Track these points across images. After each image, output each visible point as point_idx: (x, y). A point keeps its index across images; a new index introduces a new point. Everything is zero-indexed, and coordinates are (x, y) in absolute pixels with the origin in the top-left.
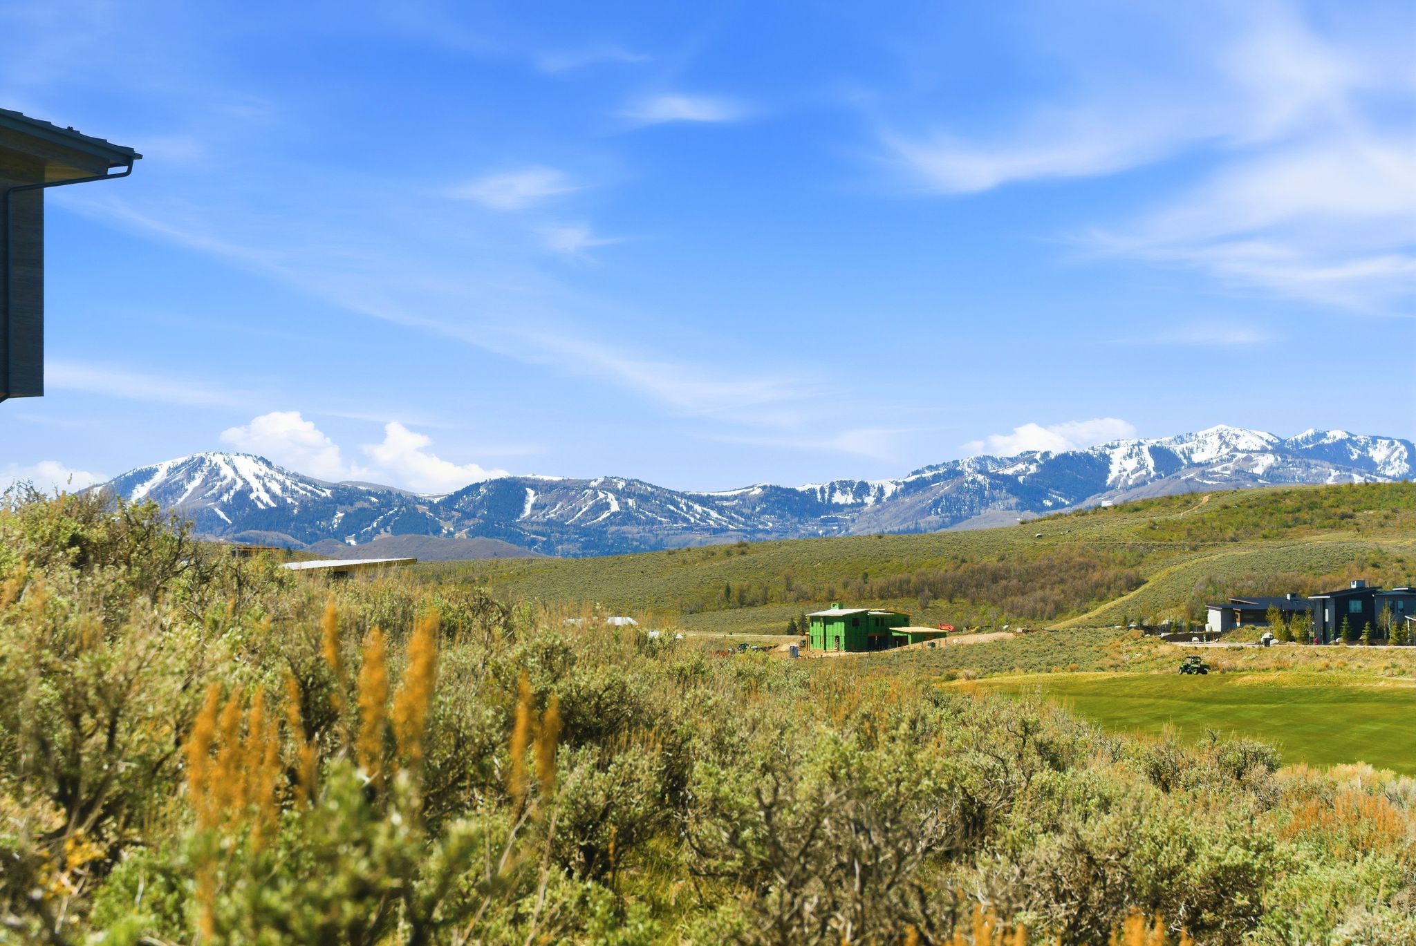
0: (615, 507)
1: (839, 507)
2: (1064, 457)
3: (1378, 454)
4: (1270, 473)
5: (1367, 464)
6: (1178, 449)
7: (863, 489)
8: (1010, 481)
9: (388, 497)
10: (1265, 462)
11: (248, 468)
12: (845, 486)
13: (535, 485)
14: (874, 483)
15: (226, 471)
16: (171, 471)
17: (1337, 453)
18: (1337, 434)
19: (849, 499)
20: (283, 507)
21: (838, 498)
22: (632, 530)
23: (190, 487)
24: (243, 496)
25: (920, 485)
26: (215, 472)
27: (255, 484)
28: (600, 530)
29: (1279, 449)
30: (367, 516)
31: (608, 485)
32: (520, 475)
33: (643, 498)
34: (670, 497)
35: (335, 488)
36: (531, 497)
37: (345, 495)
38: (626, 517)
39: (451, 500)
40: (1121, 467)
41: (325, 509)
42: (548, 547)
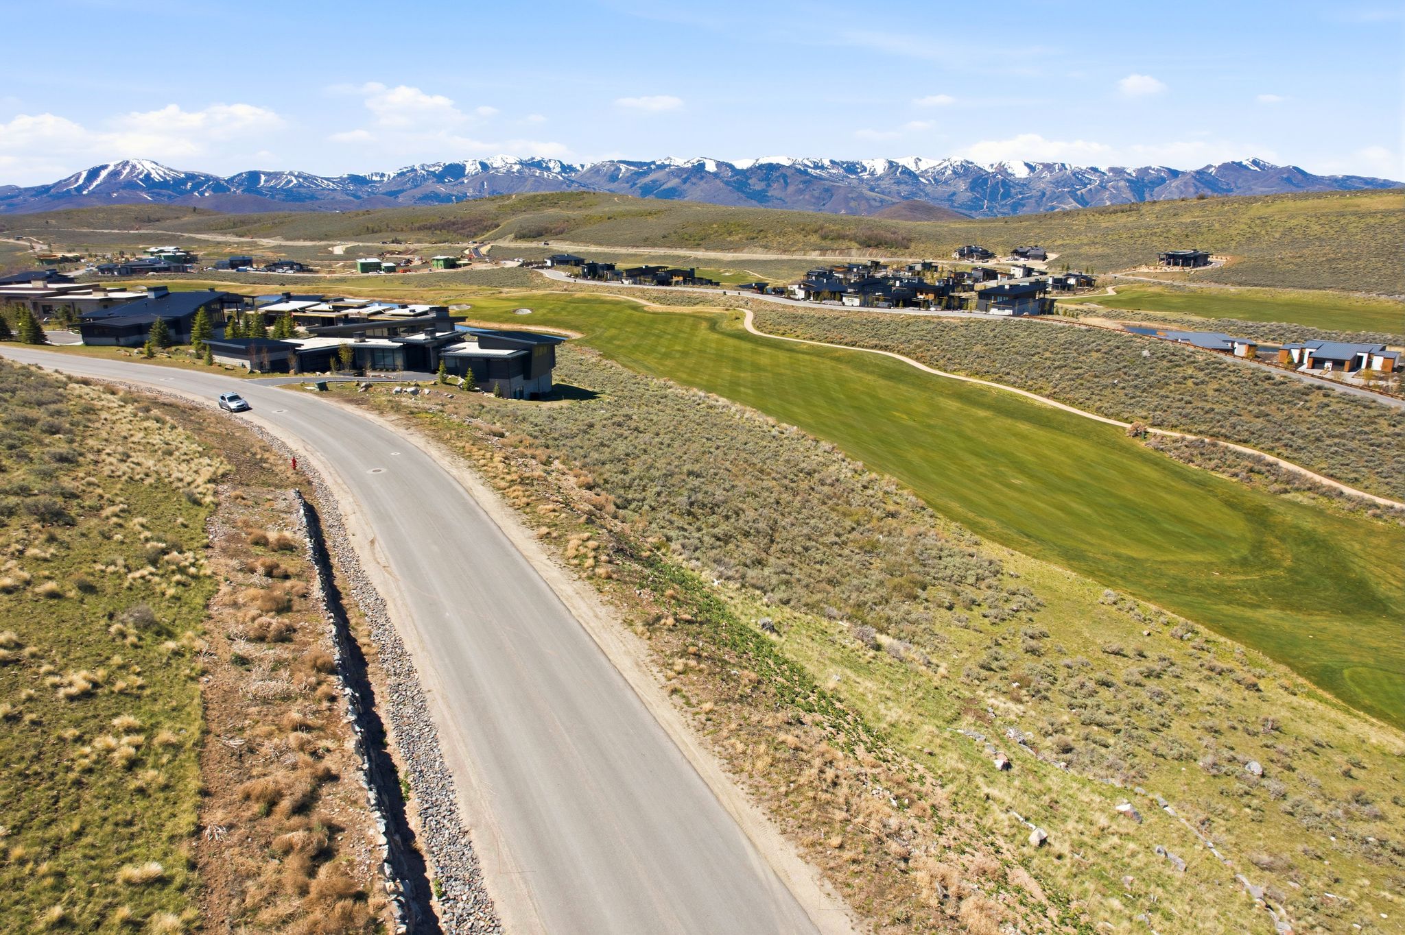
0: (295, 181)
1: (375, 182)
2: (450, 165)
3: (551, 165)
4: (518, 171)
5: (548, 169)
6: (488, 162)
7: (383, 175)
8: (433, 173)
9: (207, 178)
10: (516, 168)
11: (149, 166)
12: (376, 174)
13: (264, 173)
14: (387, 173)
15: (138, 166)
16: (116, 166)
17: (539, 165)
18: (538, 159)
19: (378, 179)
20: (166, 181)
21: (375, 178)
22: (302, 190)
23: (125, 172)
24: (148, 176)
25: (402, 174)
26: (134, 167)
27: (153, 172)
28: (291, 190)
29: (521, 163)
30: (201, 184)
31: (291, 174)
32: (257, 169)
33: (305, 178)
34: (314, 178)
35: (186, 174)
36: (263, 178)
37: (190, 177)
38: (300, 185)
39: (232, 179)
40: (471, 169)
41: (183, 182)
42: (273, 197)
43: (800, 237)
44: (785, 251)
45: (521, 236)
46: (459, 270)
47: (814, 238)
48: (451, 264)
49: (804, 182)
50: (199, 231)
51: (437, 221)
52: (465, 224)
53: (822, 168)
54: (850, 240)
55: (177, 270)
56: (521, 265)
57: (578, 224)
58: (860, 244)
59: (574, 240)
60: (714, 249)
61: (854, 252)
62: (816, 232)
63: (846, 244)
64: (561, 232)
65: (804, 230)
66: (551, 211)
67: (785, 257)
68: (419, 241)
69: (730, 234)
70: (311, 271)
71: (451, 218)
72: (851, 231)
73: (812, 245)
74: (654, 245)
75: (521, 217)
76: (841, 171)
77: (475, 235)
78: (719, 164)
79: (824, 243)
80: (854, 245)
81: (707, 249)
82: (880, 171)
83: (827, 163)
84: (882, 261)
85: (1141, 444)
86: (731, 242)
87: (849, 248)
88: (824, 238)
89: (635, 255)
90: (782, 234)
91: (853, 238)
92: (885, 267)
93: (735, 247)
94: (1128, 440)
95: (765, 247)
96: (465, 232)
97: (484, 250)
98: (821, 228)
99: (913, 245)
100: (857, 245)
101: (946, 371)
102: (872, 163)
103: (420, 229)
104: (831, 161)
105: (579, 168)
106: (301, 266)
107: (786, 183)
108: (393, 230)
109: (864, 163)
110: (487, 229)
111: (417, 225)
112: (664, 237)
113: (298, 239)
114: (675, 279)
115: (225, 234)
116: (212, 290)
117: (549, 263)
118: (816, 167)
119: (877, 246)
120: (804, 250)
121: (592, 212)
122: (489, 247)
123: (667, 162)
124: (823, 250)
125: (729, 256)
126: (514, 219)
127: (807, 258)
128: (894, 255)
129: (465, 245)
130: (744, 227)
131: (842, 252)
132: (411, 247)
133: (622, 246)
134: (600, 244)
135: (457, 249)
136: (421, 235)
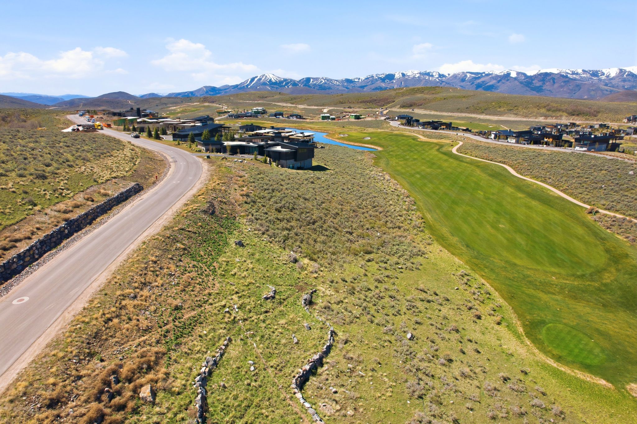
1: (356, 82)
2: (389, 74)
3: (434, 74)
4: (418, 77)
5: (432, 76)
6: (405, 73)
7: (359, 79)
8: (381, 78)
9: (291, 80)
10: (417, 75)
11: (271, 76)
12: (357, 78)
13: (312, 78)
14: (361, 78)
15: (268, 76)
16: (260, 77)
17: (428, 74)
20: (276, 82)
21: (356, 80)
22: (326, 85)
23: (263, 79)
24: (270, 80)
25: (367, 78)
26: (266, 77)
27: (272, 78)
28: (321, 85)
29: (420, 73)
30: (288, 83)
31: (323, 78)
32: (310, 77)
33: (328, 80)
34: (331, 80)
36: (312, 80)
37: (285, 80)
38: (325, 83)
39: (300, 80)
40: (397, 76)
41: (282, 82)
42: (314, 88)
43: (536, 110)
44: (526, 117)
45: (403, 106)
46: (360, 120)
47: (543, 111)
48: (357, 117)
49: (565, 82)
50: (278, 102)
51: (369, 99)
52: (380, 100)
53: (577, 74)
54: (563, 112)
55: (254, 117)
56: (385, 119)
57: (430, 101)
58: (568, 114)
59: (426, 109)
60: (490, 114)
61: (564, 118)
62: (545, 107)
63: (561, 113)
64: (421, 105)
65: (539, 107)
66: (419, 95)
67: (525, 119)
68: (359, 108)
69: (500, 107)
70: (304, 119)
71: (375, 98)
72: (563, 108)
73: (541, 114)
74: (462, 112)
75: (405, 98)
76: (588, 75)
77: (384, 105)
78: (518, 73)
79: (548, 113)
80: (565, 114)
81: (486, 114)
82: (613, 75)
83: (580, 71)
84: (578, 123)
85: (590, 217)
86: (499, 111)
87: (561, 116)
88: (549, 110)
89: (451, 116)
90: (526, 108)
91: (565, 111)
92: (578, 126)
93: (501, 114)
94: (584, 213)
95: (516, 114)
96: (379, 104)
97: (385, 112)
98: (548, 105)
99: (600, 115)
100: (566, 114)
101: (522, 175)
102: (608, 70)
103: (361, 102)
104: (583, 71)
105: (447, 75)
106: (300, 116)
107: (554, 82)
108: (350, 103)
109: (604, 71)
110: (389, 103)
111: (360, 101)
112: (467, 108)
113: (312, 105)
114: (442, 127)
115: (287, 103)
116: (252, 124)
117: (397, 118)
118: (573, 73)
119: (578, 115)
120: (536, 117)
121: (437, 96)
122: (388, 111)
123: (491, 73)
124: (546, 117)
125: (495, 118)
126: (402, 98)
127: (537, 120)
128: (587, 120)
129: (378, 110)
130: (508, 104)
131: (557, 117)
132: (355, 110)
133: (446, 112)
134: (437, 111)
135: (374, 111)
136: (361, 105)
